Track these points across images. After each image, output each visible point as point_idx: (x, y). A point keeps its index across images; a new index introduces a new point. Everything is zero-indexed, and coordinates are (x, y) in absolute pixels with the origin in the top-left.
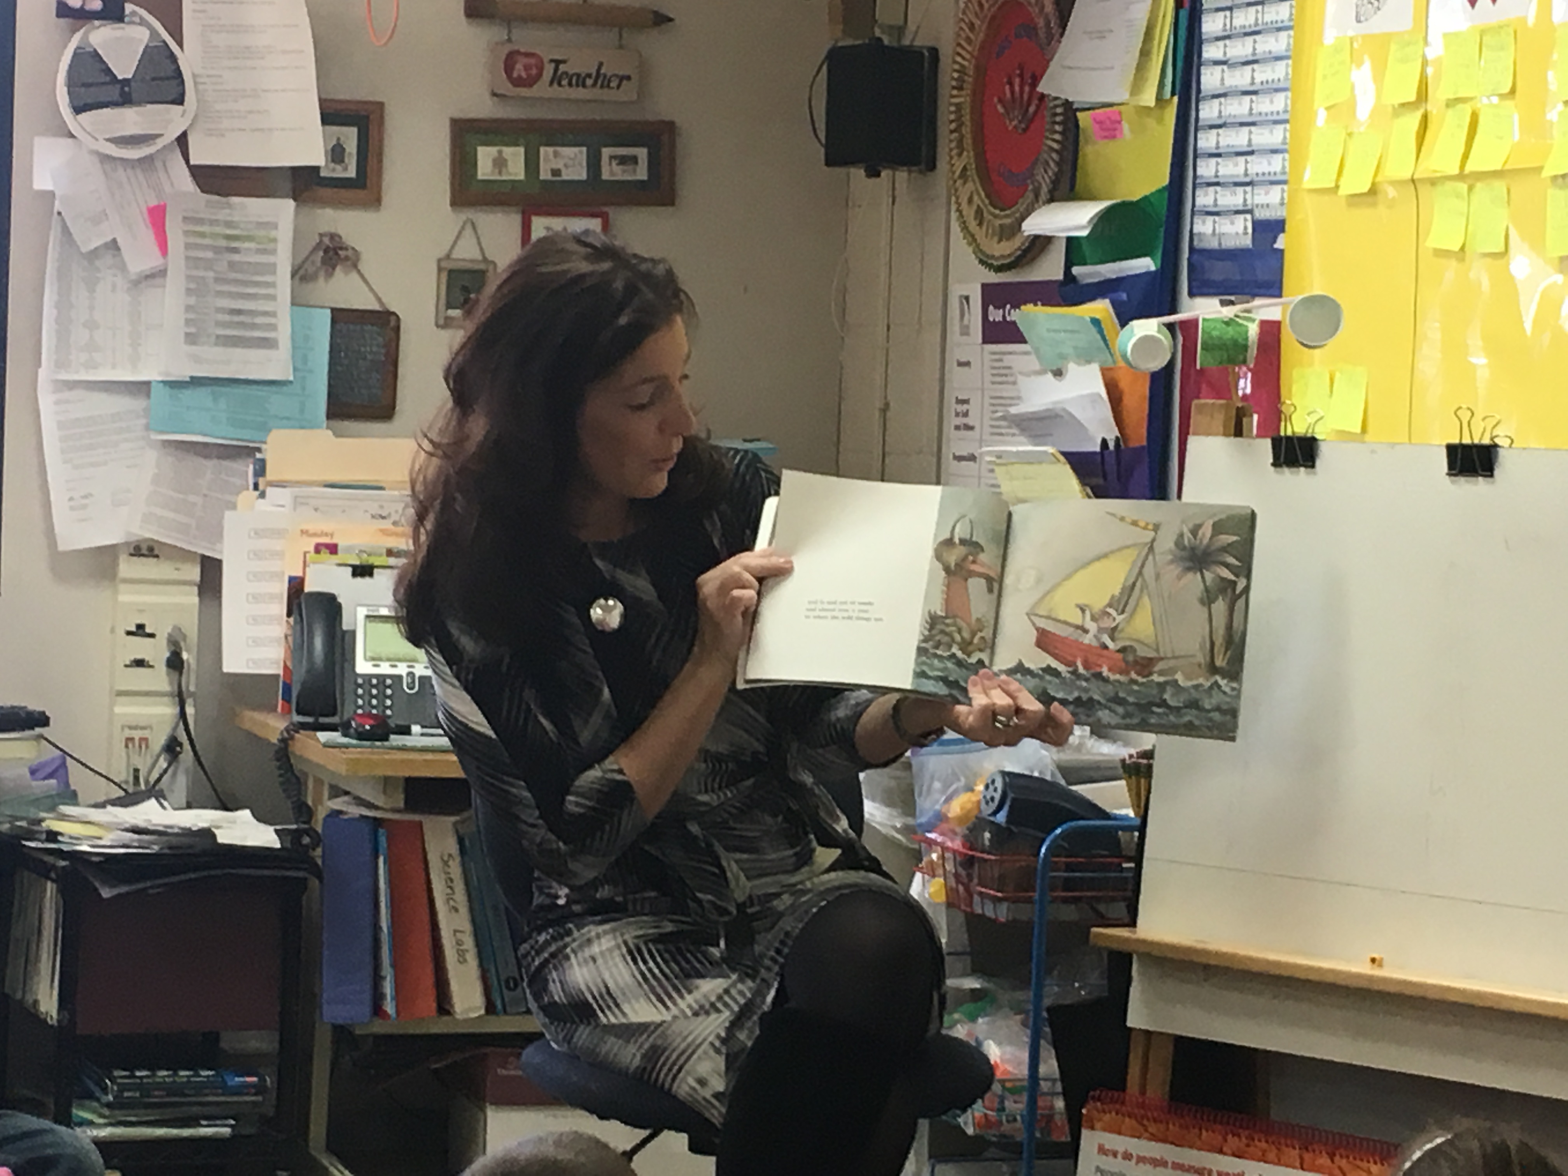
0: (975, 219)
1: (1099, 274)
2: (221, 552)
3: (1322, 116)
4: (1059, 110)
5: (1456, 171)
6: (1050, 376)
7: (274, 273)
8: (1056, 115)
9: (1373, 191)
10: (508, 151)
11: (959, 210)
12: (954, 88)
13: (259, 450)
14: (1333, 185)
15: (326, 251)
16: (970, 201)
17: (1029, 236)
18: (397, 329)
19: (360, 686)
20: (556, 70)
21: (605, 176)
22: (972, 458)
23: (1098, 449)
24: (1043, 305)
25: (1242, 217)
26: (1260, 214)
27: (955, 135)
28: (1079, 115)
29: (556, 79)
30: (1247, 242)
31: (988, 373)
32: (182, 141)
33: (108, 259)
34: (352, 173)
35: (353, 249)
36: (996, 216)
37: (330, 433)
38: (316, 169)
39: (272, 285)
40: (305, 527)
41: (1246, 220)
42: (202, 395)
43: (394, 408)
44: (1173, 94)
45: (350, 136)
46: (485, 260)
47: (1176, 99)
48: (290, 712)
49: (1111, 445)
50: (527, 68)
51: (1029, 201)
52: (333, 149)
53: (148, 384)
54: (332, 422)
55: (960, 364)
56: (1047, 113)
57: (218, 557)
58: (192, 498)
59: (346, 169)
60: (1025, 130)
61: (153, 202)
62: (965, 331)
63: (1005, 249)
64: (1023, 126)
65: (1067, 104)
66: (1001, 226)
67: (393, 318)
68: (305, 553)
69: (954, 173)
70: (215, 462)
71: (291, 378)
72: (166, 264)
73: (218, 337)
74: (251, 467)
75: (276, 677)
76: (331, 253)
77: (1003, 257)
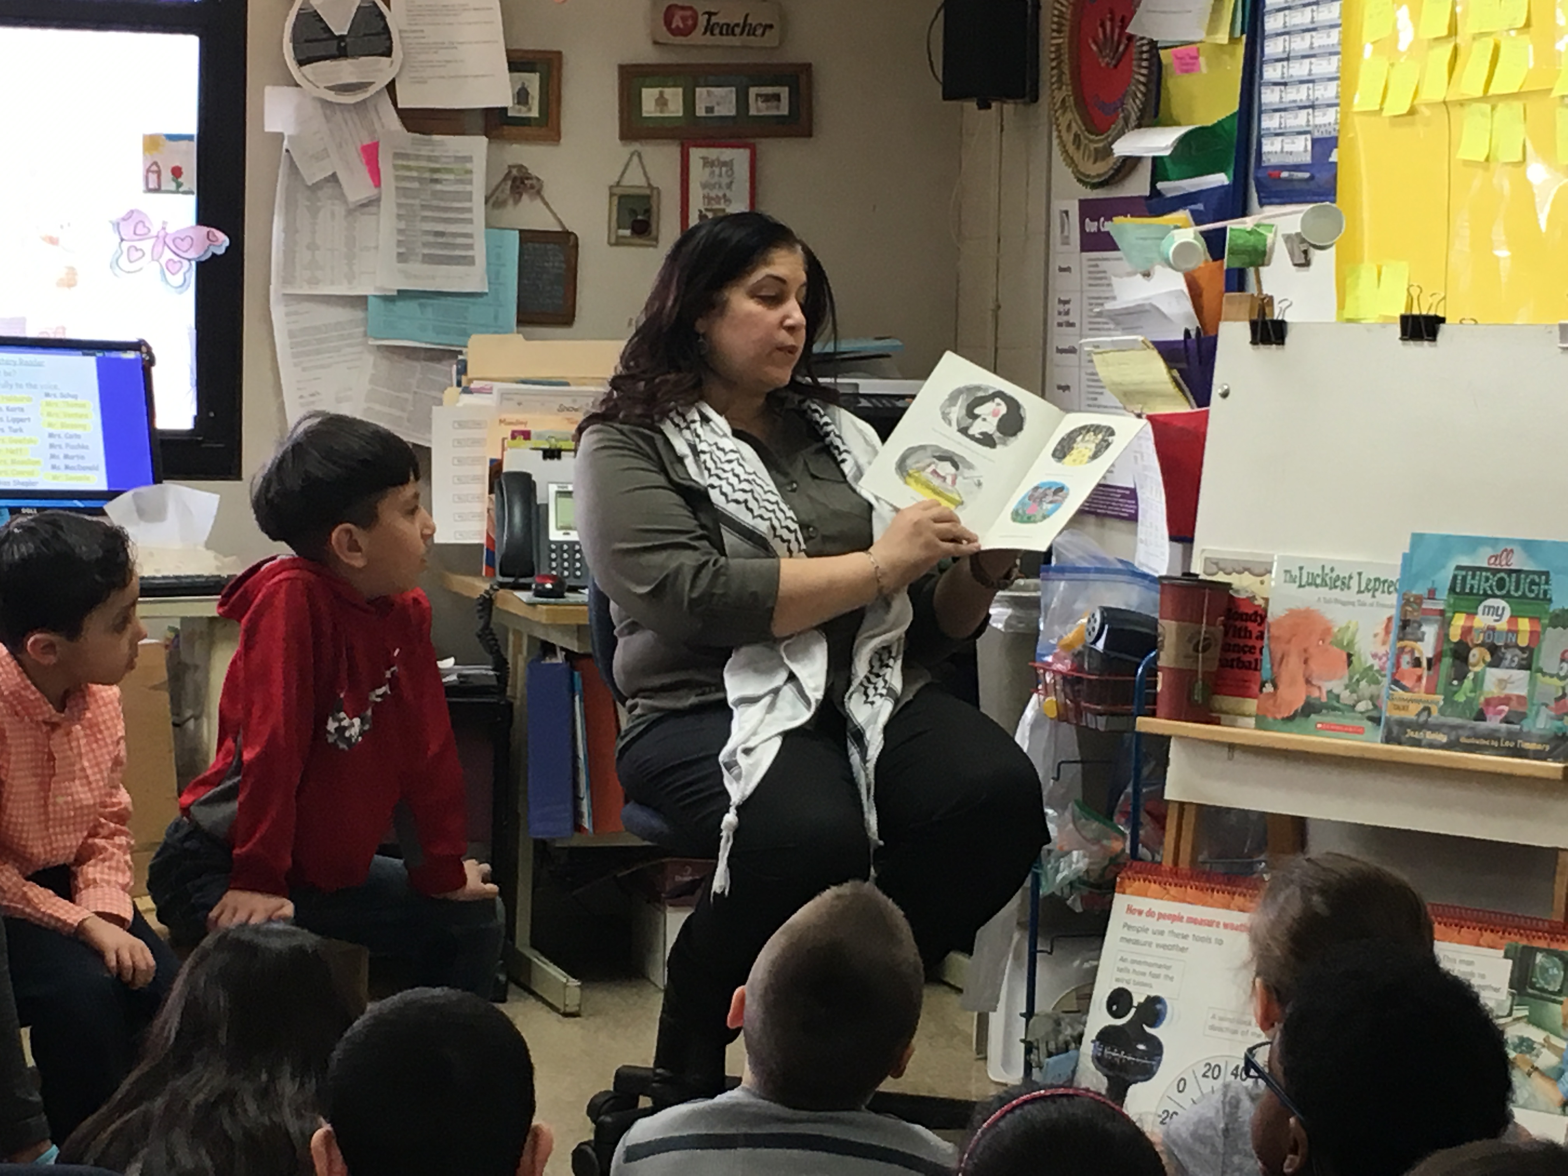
0: (1074, 143)
1: (1180, 188)
2: (430, 441)
3: (1368, 50)
4: (1145, 48)
5: (1480, 94)
6: (1139, 277)
7: (470, 200)
8: (1143, 52)
9: (1412, 112)
10: (669, 92)
11: (1060, 137)
12: (1053, 31)
13: (461, 353)
14: (1377, 108)
15: (514, 180)
16: (1069, 126)
17: (1120, 157)
18: (576, 246)
19: (553, 551)
20: (709, 21)
21: (753, 112)
22: (1072, 351)
23: (1181, 337)
24: (1132, 216)
25: (1303, 137)
26: (1317, 135)
27: (1055, 72)
28: (1162, 53)
29: (709, 29)
30: (1307, 159)
31: (1086, 275)
32: (391, 87)
33: (328, 190)
34: (535, 113)
35: (538, 179)
36: (1091, 141)
37: (521, 336)
38: (505, 109)
39: (470, 210)
40: (503, 417)
41: (1306, 140)
42: (411, 306)
43: (574, 316)
44: (1242, 32)
45: (533, 82)
46: (650, 185)
47: (1244, 37)
48: (494, 575)
49: (1193, 334)
50: (684, 19)
51: (1120, 127)
52: (518, 93)
53: (365, 297)
54: (522, 329)
55: (1062, 270)
56: (1135, 50)
57: (427, 445)
58: (405, 395)
59: (530, 110)
60: (1116, 66)
61: (367, 141)
62: (1066, 241)
63: (1101, 168)
64: (1114, 62)
65: (1153, 44)
66: (1096, 149)
67: (572, 237)
68: (504, 439)
69: (1055, 104)
70: (424, 363)
71: (487, 290)
72: (380, 193)
73: (424, 255)
74: (455, 367)
75: (481, 545)
76: (518, 183)
77: (1099, 176)
